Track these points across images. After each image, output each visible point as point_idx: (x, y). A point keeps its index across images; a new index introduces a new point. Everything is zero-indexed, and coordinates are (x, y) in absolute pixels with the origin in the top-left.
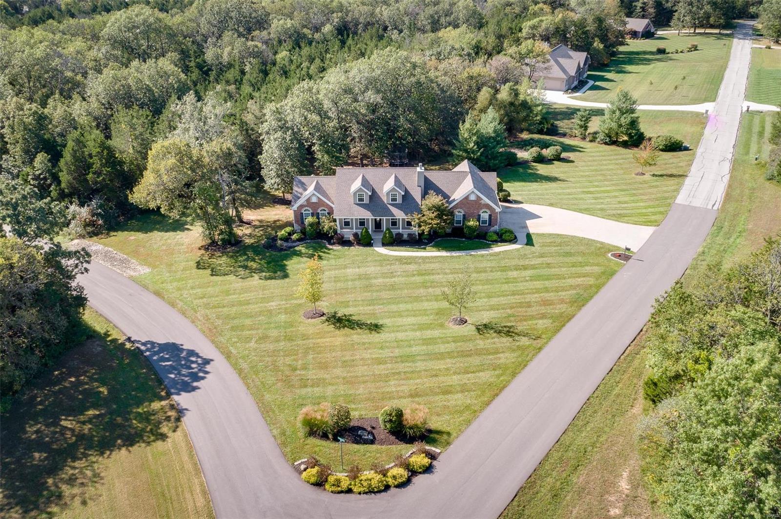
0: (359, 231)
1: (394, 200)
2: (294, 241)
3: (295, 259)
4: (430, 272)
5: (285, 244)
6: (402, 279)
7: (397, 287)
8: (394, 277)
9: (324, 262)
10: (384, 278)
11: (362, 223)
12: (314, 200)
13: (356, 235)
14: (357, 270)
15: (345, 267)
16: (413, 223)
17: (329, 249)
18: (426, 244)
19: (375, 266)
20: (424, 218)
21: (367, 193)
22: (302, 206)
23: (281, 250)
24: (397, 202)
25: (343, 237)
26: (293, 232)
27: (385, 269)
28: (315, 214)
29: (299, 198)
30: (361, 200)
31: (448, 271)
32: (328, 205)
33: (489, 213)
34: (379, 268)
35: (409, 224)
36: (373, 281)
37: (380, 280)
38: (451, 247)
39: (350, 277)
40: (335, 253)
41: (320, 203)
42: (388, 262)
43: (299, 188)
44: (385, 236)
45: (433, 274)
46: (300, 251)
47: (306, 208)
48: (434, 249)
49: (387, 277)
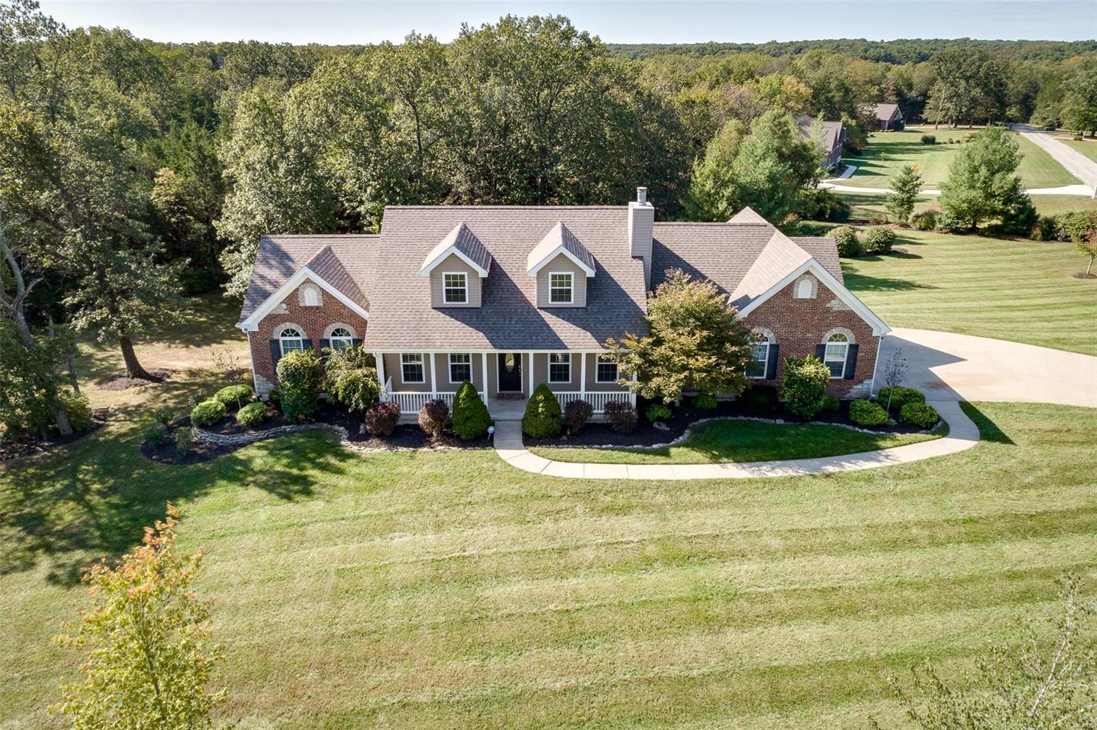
0: (449, 396)
1: (561, 295)
2: (240, 430)
3: (221, 493)
4: (707, 545)
5: (208, 437)
6: (606, 582)
7: (588, 622)
8: (574, 569)
9: (316, 506)
10: (532, 574)
11: (460, 368)
12: (311, 299)
13: (437, 409)
14: (431, 537)
15: (389, 526)
16: (621, 368)
17: (345, 456)
18: (668, 438)
19: (498, 520)
20: (662, 350)
21: (473, 273)
22: (272, 320)
23: (191, 457)
24: (572, 303)
25: (394, 416)
26: (244, 400)
27: (539, 535)
28: (315, 344)
29: (266, 295)
30: (455, 294)
31: (775, 543)
32: (353, 315)
33: (851, 338)
34: (513, 530)
35: (607, 372)
36: (494, 592)
37: (518, 588)
38: (755, 446)
39: (400, 574)
40: (363, 469)
41: (330, 308)
42: (547, 505)
43: (271, 267)
44: (532, 412)
45: (722, 556)
46: (246, 463)
47: (288, 325)
48: (697, 455)
49: (545, 573)
